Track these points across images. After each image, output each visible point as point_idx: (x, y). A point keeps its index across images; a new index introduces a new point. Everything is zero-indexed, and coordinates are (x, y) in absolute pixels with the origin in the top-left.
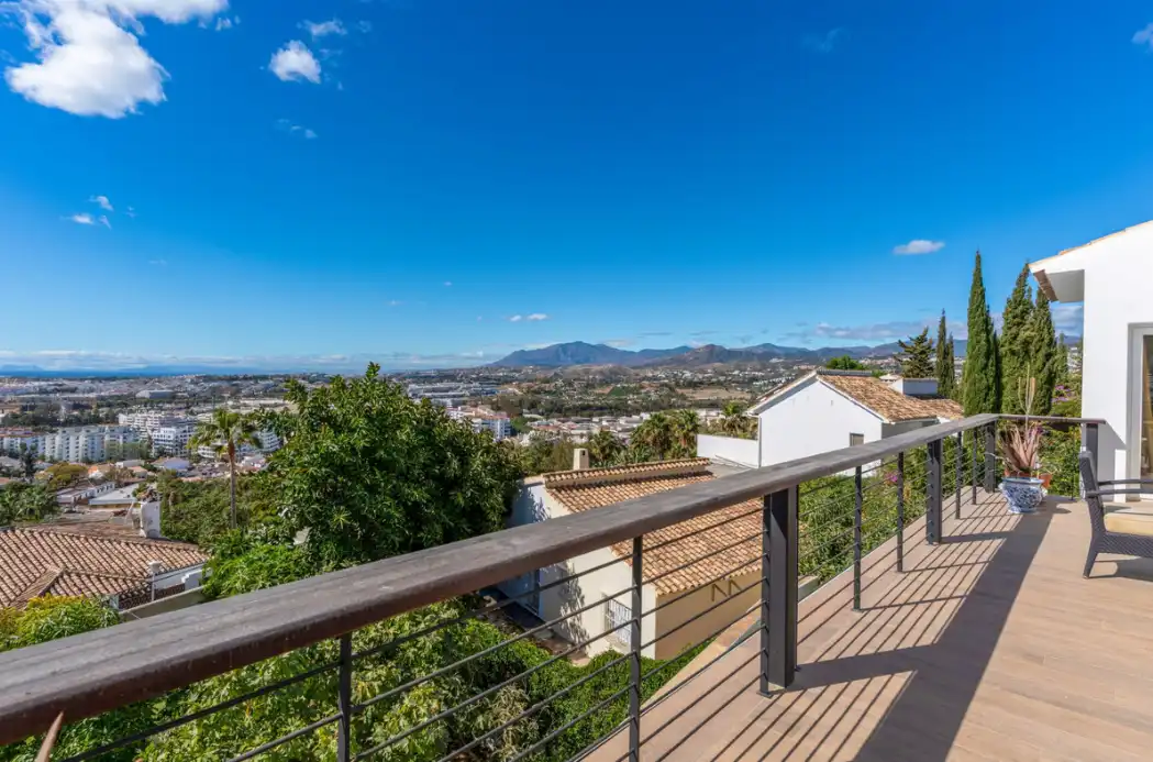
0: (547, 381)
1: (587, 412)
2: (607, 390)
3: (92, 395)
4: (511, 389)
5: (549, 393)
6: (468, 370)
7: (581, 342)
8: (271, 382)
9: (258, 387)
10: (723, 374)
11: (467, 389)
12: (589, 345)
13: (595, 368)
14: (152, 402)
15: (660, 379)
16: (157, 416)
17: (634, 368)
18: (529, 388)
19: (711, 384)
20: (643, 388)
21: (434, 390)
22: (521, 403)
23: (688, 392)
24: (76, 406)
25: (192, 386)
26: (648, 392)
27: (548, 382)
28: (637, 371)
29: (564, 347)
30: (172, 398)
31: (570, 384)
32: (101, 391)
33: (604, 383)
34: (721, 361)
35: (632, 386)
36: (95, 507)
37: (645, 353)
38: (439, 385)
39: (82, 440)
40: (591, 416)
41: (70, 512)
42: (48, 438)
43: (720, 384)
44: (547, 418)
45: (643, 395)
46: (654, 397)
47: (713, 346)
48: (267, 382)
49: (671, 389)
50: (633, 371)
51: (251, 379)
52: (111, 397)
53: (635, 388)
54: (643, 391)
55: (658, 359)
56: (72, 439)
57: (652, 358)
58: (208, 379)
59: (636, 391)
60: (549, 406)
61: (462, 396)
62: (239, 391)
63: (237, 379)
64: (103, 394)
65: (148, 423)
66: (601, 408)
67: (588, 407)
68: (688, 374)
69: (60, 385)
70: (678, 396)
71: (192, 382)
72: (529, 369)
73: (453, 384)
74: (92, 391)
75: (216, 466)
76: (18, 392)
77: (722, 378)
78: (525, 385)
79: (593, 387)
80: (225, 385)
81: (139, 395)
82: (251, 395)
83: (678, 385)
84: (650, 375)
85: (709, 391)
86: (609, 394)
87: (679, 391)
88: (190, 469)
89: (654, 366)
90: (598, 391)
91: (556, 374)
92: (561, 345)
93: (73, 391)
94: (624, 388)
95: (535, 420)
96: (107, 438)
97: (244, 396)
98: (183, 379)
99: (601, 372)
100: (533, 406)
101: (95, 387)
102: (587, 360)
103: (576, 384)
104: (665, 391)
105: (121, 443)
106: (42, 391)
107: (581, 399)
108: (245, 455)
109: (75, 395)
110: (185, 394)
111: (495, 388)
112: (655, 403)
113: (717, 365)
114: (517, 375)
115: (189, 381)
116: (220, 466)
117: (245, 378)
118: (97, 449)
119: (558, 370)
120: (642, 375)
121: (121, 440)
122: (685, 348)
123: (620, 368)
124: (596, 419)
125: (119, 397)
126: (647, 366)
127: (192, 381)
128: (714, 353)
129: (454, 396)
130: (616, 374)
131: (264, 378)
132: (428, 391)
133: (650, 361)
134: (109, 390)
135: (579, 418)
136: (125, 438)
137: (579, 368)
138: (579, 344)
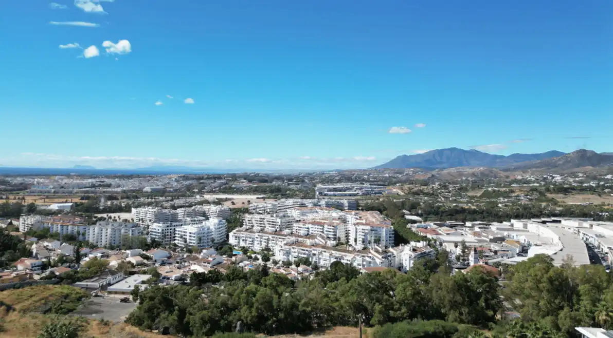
0: (426, 184)
1: (461, 216)
2: (479, 193)
3: (119, 189)
4: (395, 190)
5: (427, 194)
6: (360, 171)
7: (455, 149)
8: (223, 181)
9: (215, 184)
10: (594, 178)
11: (360, 189)
12: (462, 151)
13: (468, 170)
14: (152, 196)
15: (528, 182)
16: (154, 210)
17: (506, 170)
18: (410, 189)
19: (583, 190)
20: (512, 191)
21: (335, 190)
22: (403, 205)
23: (559, 197)
24: (111, 198)
25: (176, 183)
26: (518, 196)
28: (506, 174)
29: (440, 152)
30: (162, 192)
31: (445, 187)
32: (124, 186)
33: (476, 185)
34: (593, 165)
35: (502, 189)
36: (110, 293)
37: (516, 157)
38: (339, 186)
39: (109, 231)
40: (464, 221)
41: (96, 296)
42: (91, 228)
43: (591, 190)
44: (425, 221)
45: (512, 199)
46: (524, 201)
47: (585, 151)
48: (221, 181)
49: (542, 194)
50: (503, 174)
51: (211, 178)
52: (130, 191)
53: (505, 192)
54: (513, 195)
55: (527, 162)
56: (104, 230)
57: (522, 161)
58: (186, 178)
59: (506, 195)
60: (428, 209)
61: (355, 195)
62: (204, 188)
63: (202, 179)
64: (124, 189)
65: (148, 215)
66: (475, 212)
67: (463, 211)
68: (558, 178)
69: (103, 182)
70: (548, 200)
71: (177, 181)
72: (410, 171)
73: (349, 185)
74: (119, 186)
75: (185, 256)
76: (81, 186)
77: (593, 184)
78: (406, 187)
79: (466, 190)
80: (194, 182)
81: (145, 190)
82: (211, 192)
83: (548, 190)
84: (519, 177)
85: (581, 197)
86: (481, 197)
87: (549, 196)
88: (169, 258)
89: (524, 169)
90: (470, 194)
91: (433, 177)
92: (438, 151)
93: (109, 186)
94: (494, 191)
95: (414, 222)
96: (123, 231)
97: (207, 192)
98: (170, 178)
99: (473, 175)
100: (413, 208)
101: (120, 183)
102: (461, 164)
103: (451, 187)
104: (536, 195)
105: (130, 235)
106: (93, 186)
107: (455, 201)
108: (203, 249)
109: (110, 189)
110: (171, 189)
111: (382, 188)
112: (525, 208)
113: (589, 168)
114: (400, 176)
115: (174, 179)
116: (188, 256)
117: (208, 178)
118: (117, 239)
119: (434, 173)
120: (512, 178)
121: (130, 232)
122: (554, 153)
123: (491, 172)
124: (468, 224)
125: (133, 191)
126: (516, 169)
128: (585, 157)
129: (350, 195)
130: (487, 175)
131: (219, 178)
132: (330, 190)
133: (519, 164)
134: (129, 185)
135: (454, 222)
136: (132, 231)
137: (453, 170)
138: (452, 150)
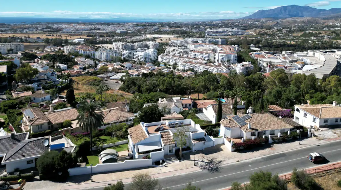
1: (282, 48)
2: (300, 34)
3: (104, 31)
4: (251, 32)
5: (269, 35)
6: (234, 20)
7: (295, 5)
9: (152, 29)
11: (231, 32)
12: (299, 7)
13: (300, 19)
14: (121, 35)
15: (334, 27)
16: (123, 44)
17: (323, 19)
18: (260, 32)
20: (320, 33)
21: (217, 32)
24: (101, 36)
25: (132, 28)
26: (323, 36)
27: (269, 29)
29: (285, 8)
30: (126, 33)
31: (280, 31)
32: (106, 30)
36: (111, 79)
38: (219, 30)
40: (282, 51)
41: (106, 80)
42: (96, 52)
44: (261, 51)
45: (319, 38)
46: (326, 39)
48: (155, 27)
52: (110, 32)
53: (316, 33)
56: (102, 53)
58: (137, 25)
60: (266, 44)
61: (228, 35)
62: (146, 31)
63: (146, 25)
64: (107, 31)
65: (121, 46)
69: (96, 27)
72: (264, 20)
75: (139, 66)
76: (86, 29)
78: (258, 30)
79: (292, 32)
80: (141, 28)
81: (117, 32)
82: (150, 33)
84: (331, 24)
86: (301, 36)
88: (132, 66)
89: (336, 18)
90: (295, 35)
91: (277, 23)
92: (284, 7)
93: (99, 29)
94: (309, 33)
95: (255, 51)
96: (111, 54)
97: (148, 33)
98: (129, 25)
99: (303, 22)
100: (258, 43)
101: (105, 28)
102: (297, 15)
103: (284, 31)
105: (114, 56)
106: (92, 29)
107: (284, 39)
108: (147, 63)
109: (100, 31)
110: (130, 32)
111: (244, 31)
112: (324, 43)
114: (257, 23)
116: (140, 66)
117: (149, 25)
118: (109, 57)
119: (279, 21)
120: (326, 24)
121: (114, 55)
123: (315, 20)
124: (284, 52)
125: (112, 32)
127: (132, 26)
129: (224, 36)
130: (312, 23)
131: (154, 25)
132: (214, 33)
134: (109, 29)
135: (275, 52)
136: (115, 54)
137: (290, 19)
138: (293, 6)
